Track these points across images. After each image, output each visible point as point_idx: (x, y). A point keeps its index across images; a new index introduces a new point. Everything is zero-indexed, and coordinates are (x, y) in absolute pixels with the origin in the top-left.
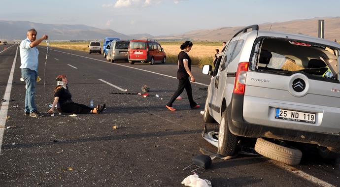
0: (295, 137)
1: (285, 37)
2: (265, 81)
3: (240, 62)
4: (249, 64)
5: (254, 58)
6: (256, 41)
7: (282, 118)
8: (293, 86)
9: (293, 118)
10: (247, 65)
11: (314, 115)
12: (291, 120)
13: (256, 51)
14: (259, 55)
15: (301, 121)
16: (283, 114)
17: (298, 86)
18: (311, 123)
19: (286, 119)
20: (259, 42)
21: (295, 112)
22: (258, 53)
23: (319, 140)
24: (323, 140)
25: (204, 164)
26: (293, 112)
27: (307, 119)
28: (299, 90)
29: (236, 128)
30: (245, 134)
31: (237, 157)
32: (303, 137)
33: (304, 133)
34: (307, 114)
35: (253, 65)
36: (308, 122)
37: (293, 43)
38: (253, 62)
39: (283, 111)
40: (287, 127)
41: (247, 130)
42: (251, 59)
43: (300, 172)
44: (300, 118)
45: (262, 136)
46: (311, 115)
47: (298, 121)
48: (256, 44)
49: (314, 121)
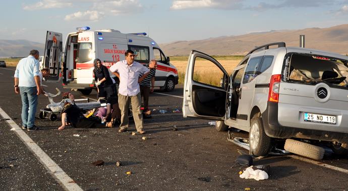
0: (320, 136)
1: (309, 53)
2: (295, 90)
3: (273, 74)
4: (282, 76)
5: (285, 71)
6: (286, 56)
7: (310, 121)
8: (318, 94)
9: (318, 120)
10: (279, 77)
11: (335, 117)
12: (317, 122)
13: (286, 65)
14: (289, 68)
15: (325, 123)
16: (310, 118)
17: (322, 93)
18: (333, 124)
19: (313, 121)
20: (289, 57)
21: (320, 115)
22: (288, 67)
23: (339, 138)
24: (342, 138)
25: (248, 162)
26: (318, 115)
27: (329, 121)
28: (322, 97)
29: (272, 130)
30: (280, 136)
31: (268, 157)
32: (326, 136)
33: (327, 132)
34: (329, 117)
35: (284, 77)
36: (331, 123)
37: (315, 58)
38: (284, 74)
39: (310, 114)
40: (314, 128)
41: (282, 132)
42: (282, 72)
43: (326, 165)
44: (324, 121)
45: (294, 137)
46: (332, 117)
47: (322, 122)
48: (286, 59)
49: (335, 122)
